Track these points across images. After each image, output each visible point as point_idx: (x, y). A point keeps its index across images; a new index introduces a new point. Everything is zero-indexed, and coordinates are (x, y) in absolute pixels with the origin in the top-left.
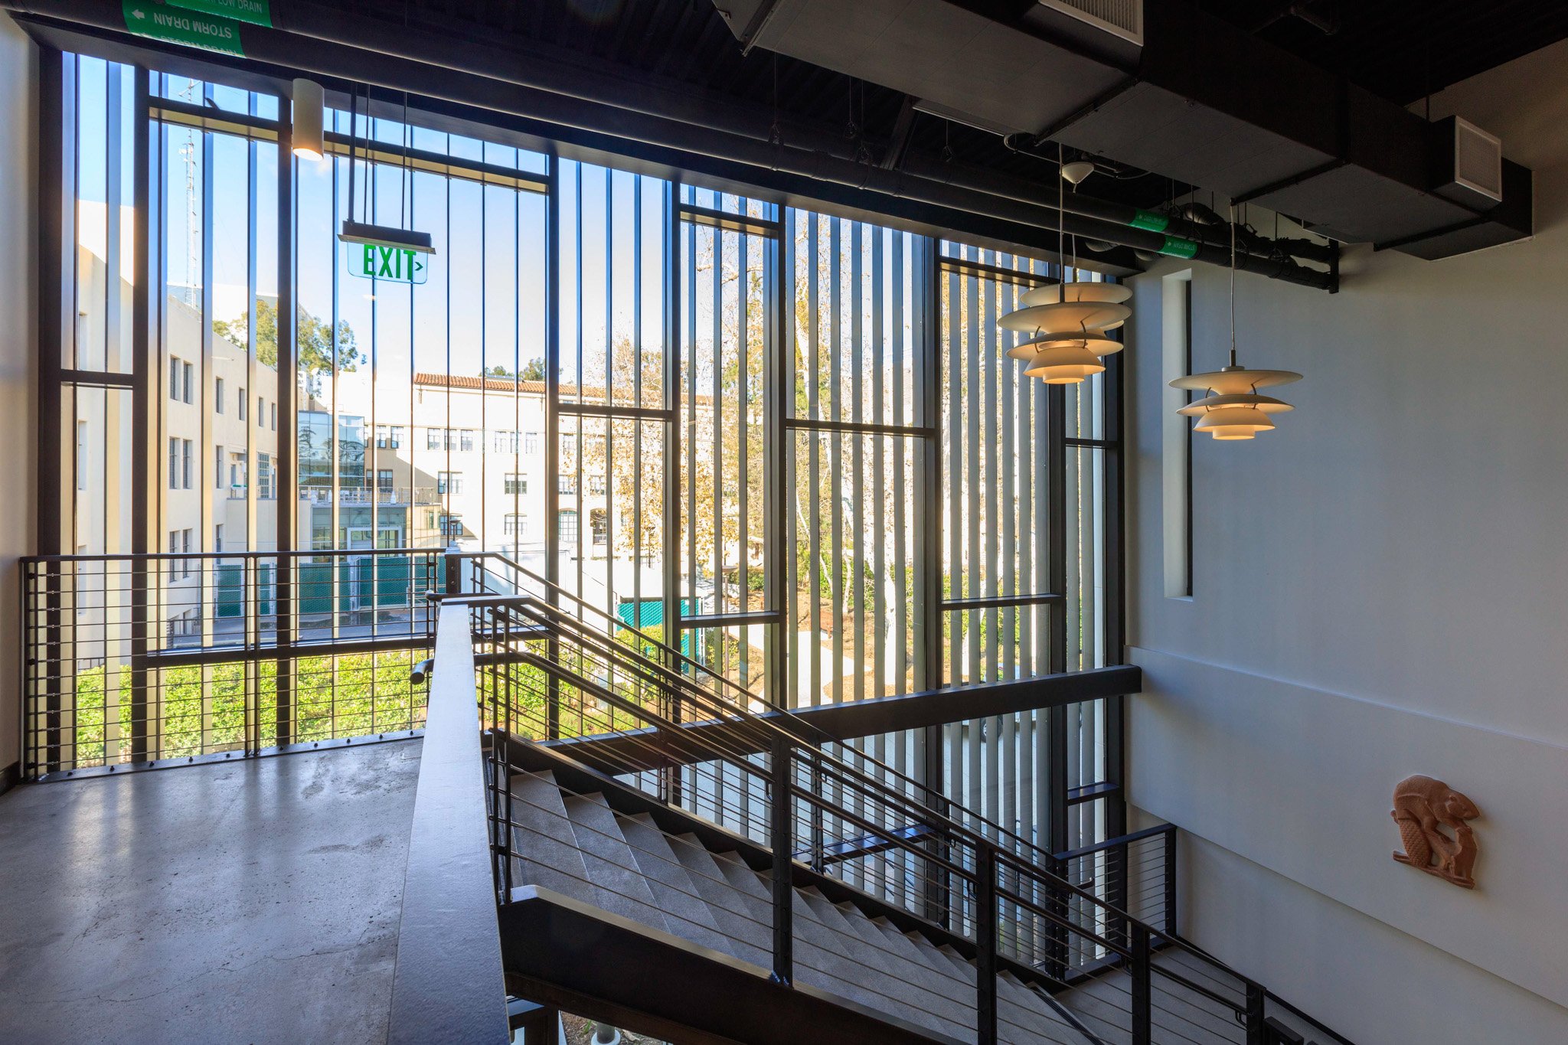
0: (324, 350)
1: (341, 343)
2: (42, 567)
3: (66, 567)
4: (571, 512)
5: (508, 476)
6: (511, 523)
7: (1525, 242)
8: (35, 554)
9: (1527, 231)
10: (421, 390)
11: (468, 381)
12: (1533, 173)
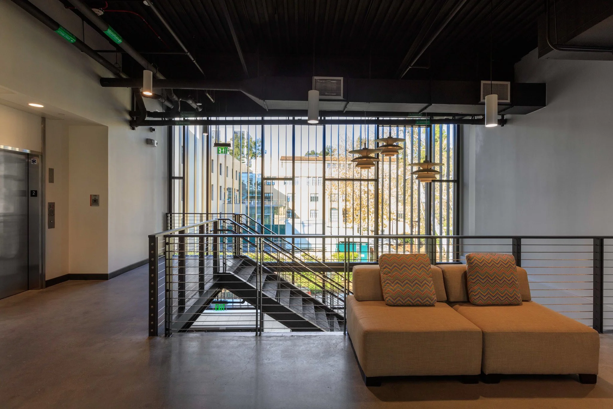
0: (254, 150)
1: (259, 146)
2: (169, 215)
3: (173, 215)
4: (335, 209)
5: (312, 194)
6: (313, 213)
7: (545, 108)
8: (168, 212)
9: (544, 105)
10: (282, 162)
11: (298, 158)
12: (546, 84)
